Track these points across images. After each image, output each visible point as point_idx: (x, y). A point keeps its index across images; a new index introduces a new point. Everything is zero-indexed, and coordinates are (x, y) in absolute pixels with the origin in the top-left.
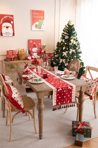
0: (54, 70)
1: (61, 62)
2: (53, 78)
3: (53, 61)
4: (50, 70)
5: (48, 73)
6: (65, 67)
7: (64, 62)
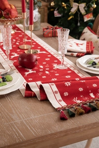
0: (55, 35)
1: (73, 10)
2: (51, 68)
3: (54, 8)
4: (43, 36)
5: (37, 46)
6: (86, 24)
7: (83, 12)
